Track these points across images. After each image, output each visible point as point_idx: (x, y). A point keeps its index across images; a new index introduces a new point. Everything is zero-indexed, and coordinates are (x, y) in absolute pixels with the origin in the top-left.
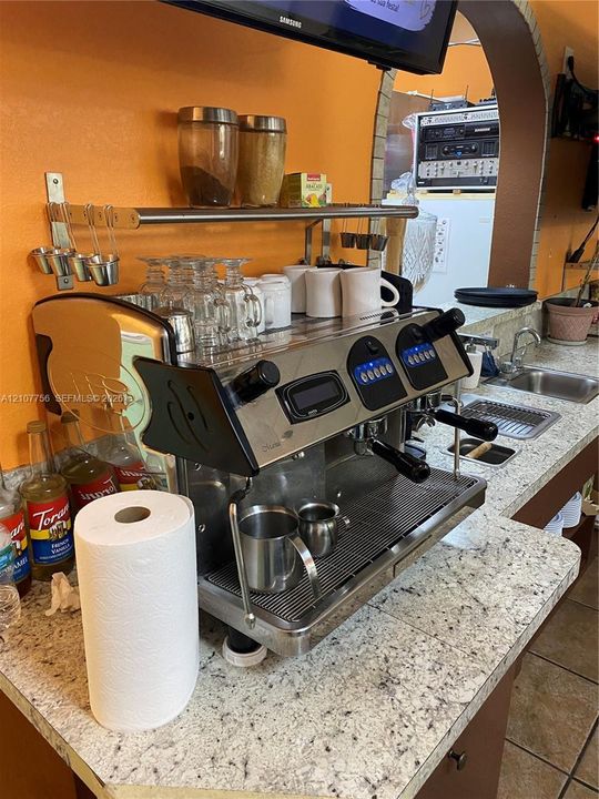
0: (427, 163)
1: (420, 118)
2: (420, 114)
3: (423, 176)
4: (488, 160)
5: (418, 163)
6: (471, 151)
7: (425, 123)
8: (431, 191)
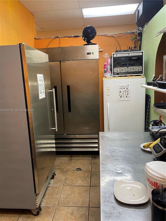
0: (116, 68)
1: (113, 54)
2: (114, 53)
3: (116, 72)
4: (137, 67)
5: (114, 68)
6: (132, 64)
7: (115, 56)
8: (118, 76)
